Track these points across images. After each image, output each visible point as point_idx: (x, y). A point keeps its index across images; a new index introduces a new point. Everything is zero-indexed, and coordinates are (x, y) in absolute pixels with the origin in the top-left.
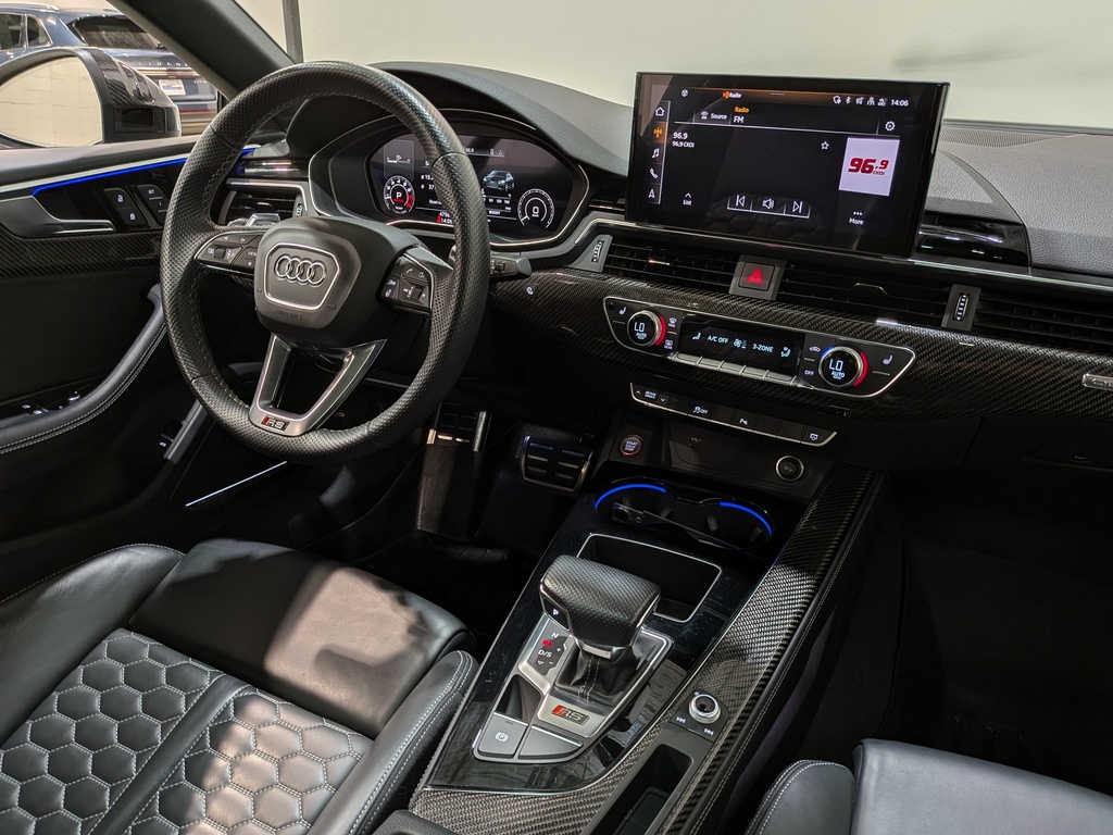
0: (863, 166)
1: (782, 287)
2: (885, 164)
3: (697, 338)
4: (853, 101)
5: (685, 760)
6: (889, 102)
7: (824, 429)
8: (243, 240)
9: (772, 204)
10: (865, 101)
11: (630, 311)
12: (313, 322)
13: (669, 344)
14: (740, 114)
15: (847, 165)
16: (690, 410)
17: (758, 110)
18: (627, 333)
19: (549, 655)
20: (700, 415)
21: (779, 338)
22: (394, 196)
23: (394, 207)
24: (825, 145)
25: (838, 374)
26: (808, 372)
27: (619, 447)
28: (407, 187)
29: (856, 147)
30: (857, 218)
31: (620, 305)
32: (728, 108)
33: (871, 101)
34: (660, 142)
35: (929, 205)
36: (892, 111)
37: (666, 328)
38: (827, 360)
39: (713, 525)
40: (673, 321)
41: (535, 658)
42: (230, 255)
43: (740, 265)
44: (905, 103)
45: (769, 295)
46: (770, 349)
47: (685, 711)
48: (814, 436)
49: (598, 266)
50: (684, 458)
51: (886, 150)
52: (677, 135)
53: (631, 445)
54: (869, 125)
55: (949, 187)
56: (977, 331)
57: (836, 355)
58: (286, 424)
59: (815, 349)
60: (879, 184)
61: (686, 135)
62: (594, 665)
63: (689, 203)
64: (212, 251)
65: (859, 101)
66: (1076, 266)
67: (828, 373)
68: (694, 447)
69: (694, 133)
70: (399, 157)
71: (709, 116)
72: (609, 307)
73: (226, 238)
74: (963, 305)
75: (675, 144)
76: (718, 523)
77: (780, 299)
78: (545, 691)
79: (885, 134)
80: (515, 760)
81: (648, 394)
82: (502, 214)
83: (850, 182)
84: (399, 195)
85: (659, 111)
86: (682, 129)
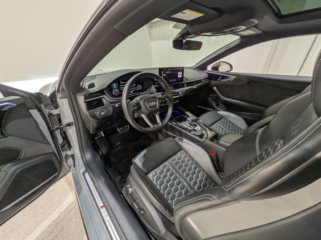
0: (179, 75)
1: (174, 88)
2: (181, 74)
4: (179, 69)
8: (136, 104)
9: (173, 80)
17: (171, 71)
19: (191, 127)
21: (176, 93)
22: (115, 93)
24: (177, 73)
26: (179, 95)
28: (117, 90)
29: (179, 73)
30: (180, 80)
32: (169, 71)
34: (163, 76)
35: (184, 77)
36: (181, 70)
42: (136, 108)
48: (177, 101)
54: (179, 71)
56: (186, 87)
57: (181, 92)
58: (159, 125)
59: (179, 92)
60: (181, 76)
64: (133, 108)
67: (181, 94)
69: (166, 74)
71: (167, 72)
74: (185, 85)
78: (195, 129)
79: (181, 72)
83: (179, 77)
85: (162, 72)
86: (164, 74)
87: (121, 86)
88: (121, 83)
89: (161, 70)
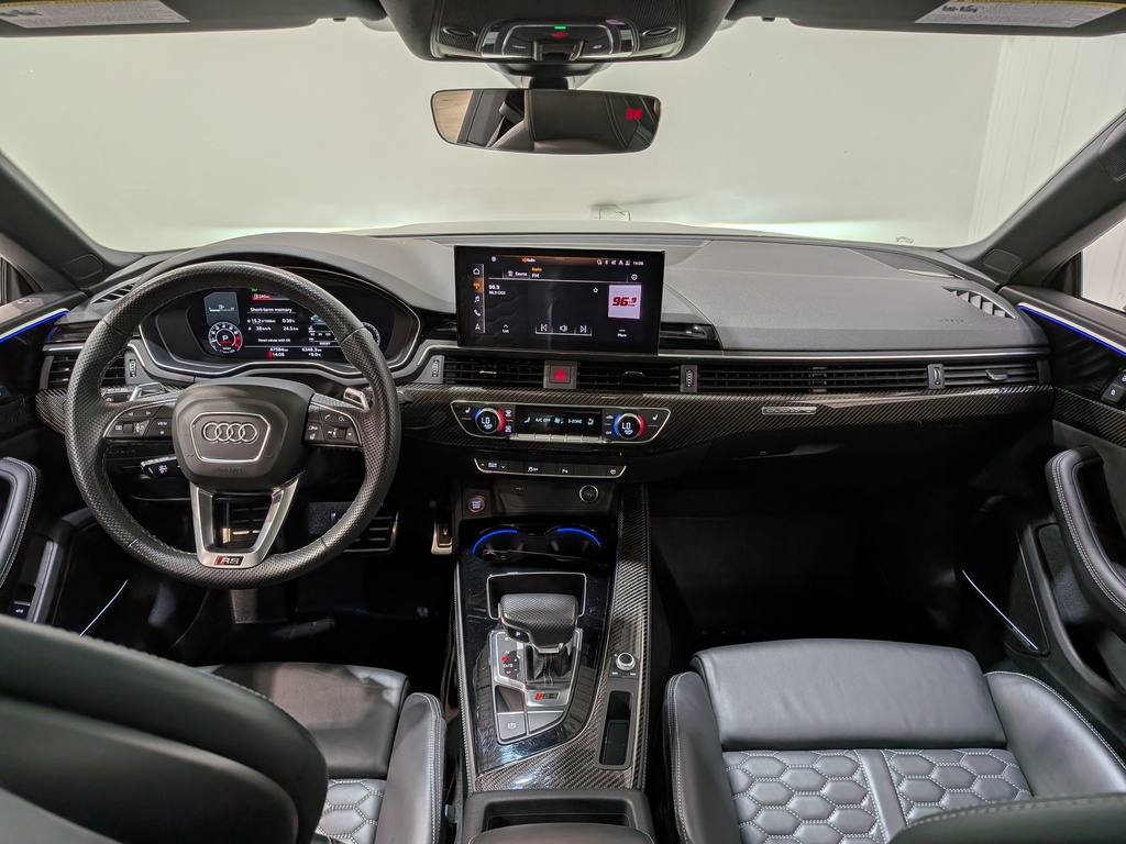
0: (621, 302)
1: (579, 378)
2: (634, 300)
3: (528, 421)
4: (610, 263)
5: (627, 695)
6: (632, 263)
7: (618, 465)
8: (148, 413)
9: (566, 328)
10: (617, 263)
11: (475, 409)
12: (253, 473)
13: (508, 429)
14: (536, 272)
15: (611, 302)
16: (525, 470)
17: (547, 270)
18: (474, 425)
19: (511, 665)
20: (533, 472)
21: (584, 414)
22: (220, 338)
23: (221, 348)
24: (596, 290)
25: (629, 431)
26: (608, 433)
27: (468, 507)
28: (233, 330)
29: (615, 291)
30: (622, 333)
31: (465, 406)
32: (527, 268)
33: (621, 263)
34: (480, 291)
35: (664, 319)
36: (633, 269)
37: (505, 418)
38: (620, 425)
39: (556, 547)
40: (508, 413)
41: (503, 671)
42: (140, 428)
43: (546, 367)
44: (642, 263)
45: (572, 385)
46: (580, 421)
47: (615, 667)
48: (613, 472)
49: (438, 379)
50: (514, 504)
51: (633, 291)
52: (491, 287)
53: (477, 504)
54: (622, 276)
55: (673, 307)
56: (700, 391)
57: (625, 420)
58: (241, 558)
59: (610, 417)
60: (633, 312)
61: (498, 287)
62: (548, 662)
63: (507, 331)
64: (119, 428)
65: (614, 263)
66: (745, 347)
67: (622, 432)
68: (519, 494)
69: (504, 285)
70: (222, 307)
71: (514, 274)
72: (456, 409)
73: (131, 414)
74: (690, 376)
75: (491, 292)
76: (558, 543)
77: (579, 388)
78: (524, 689)
79: (632, 282)
80: (528, 735)
81: (491, 465)
82: (332, 344)
83: (615, 312)
84: (225, 338)
85: (476, 272)
86: (495, 283)
87: (253, 309)
88: (256, 297)
89: (468, 258)
